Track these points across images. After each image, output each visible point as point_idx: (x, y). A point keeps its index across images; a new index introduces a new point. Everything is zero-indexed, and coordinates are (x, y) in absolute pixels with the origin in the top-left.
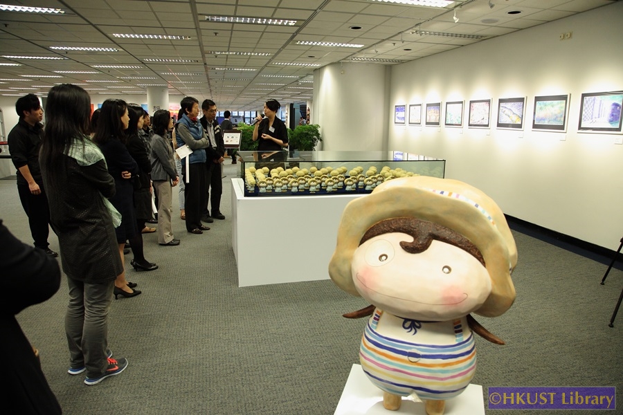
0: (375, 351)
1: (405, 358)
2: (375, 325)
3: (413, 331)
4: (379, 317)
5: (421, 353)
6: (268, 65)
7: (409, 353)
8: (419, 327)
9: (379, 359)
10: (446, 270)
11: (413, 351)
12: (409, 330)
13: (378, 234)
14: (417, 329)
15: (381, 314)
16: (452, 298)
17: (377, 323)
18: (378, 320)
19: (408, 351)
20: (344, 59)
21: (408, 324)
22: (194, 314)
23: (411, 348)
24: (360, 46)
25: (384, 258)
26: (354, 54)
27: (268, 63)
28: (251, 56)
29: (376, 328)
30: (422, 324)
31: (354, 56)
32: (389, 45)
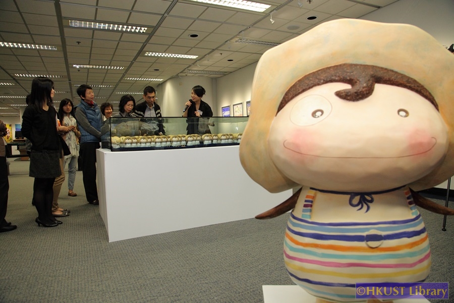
0: (316, 246)
1: (363, 244)
2: (308, 213)
3: (365, 207)
4: (312, 202)
5: (383, 233)
6: (122, 81)
7: (367, 236)
8: (371, 201)
9: (324, 255)
10: (403, 113)
11: (373, 232)
12: (360, 206)
13: (304, 91)
14: (370, 204)
15: (314, 197)
16: (420, 144)
17: (311, 211)
18: (311, 206)
19: (365, 234)
20: (181, 72)
21: (356, 200)
22: (61, 271)
23: (368, 230)
24: (195, 57)
25: (319, 114)
26: (190, 66)
27: (122, 78)
28: (108, 69)
29: (310, 217)
30: (373, 196)
31: (189, 69)
32: (217, 55)
